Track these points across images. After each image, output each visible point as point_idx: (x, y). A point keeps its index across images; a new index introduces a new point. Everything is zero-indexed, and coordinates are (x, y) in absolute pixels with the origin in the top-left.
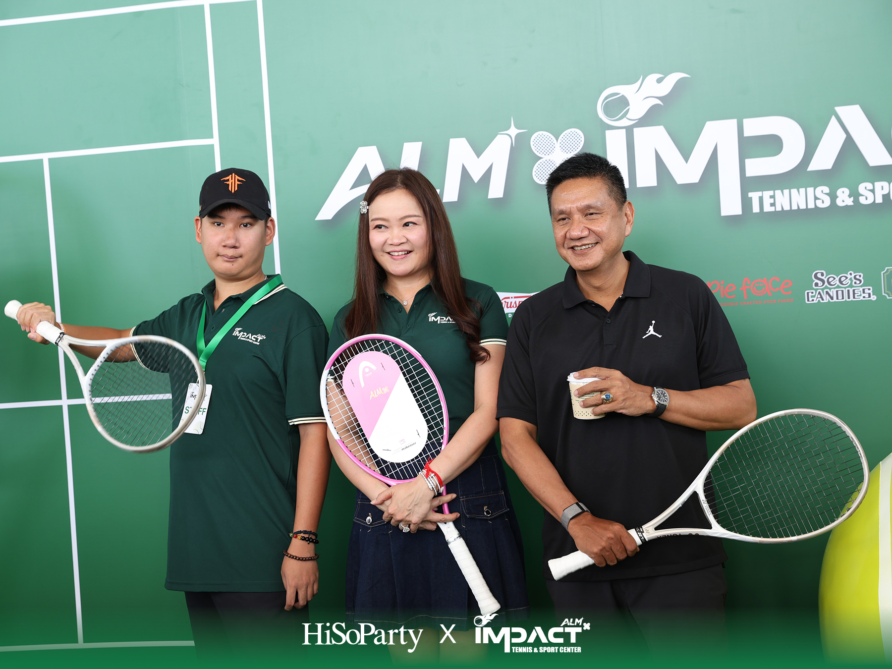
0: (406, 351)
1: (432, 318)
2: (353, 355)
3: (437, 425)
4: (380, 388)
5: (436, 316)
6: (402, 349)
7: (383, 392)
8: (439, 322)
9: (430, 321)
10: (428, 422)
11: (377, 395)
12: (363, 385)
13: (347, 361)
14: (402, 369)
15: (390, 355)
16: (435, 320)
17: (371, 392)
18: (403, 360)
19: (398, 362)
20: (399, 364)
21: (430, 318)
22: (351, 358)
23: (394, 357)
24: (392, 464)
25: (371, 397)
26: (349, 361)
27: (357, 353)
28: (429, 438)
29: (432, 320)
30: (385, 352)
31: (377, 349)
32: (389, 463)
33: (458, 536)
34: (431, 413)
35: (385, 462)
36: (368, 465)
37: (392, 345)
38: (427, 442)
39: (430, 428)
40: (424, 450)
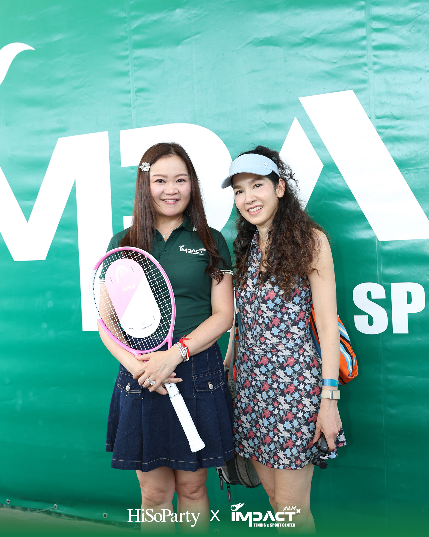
0: (149, 260)
1: (182, 248)
2: (113, 261)
3: (167, 313)
4: (129, 285)
5: (184, 248)
6: (146, 258)
7: (131, 287)
8: (187, 253)
9: (180, 250)
10: (161, 310)
11: (127, 289)
12: (118, 282)
13: (109, 264)
14: (145, 272)
15: (138, 262)
16: (184, 251)
17: (124, 287)
18: (147, 266)
19: (143, 267)
20: (144, 269)
21: (180, 249)
22: (112, 263)
23: (140, 263)
24: (135, 339)
25: (123, 291)
26: (110, 265)
27: (115, 260)
28: (161, 321)
29: (182, 251)
30: (135, 260)
31: (129, 257)
32: (133, 338)
33: (178, 393)
34: (163, 304)
35: (130, 337)
36: (119, 338)
37: (140, 255)
38: (160, 324)
39: (163, 315)
40: (157, 330)
